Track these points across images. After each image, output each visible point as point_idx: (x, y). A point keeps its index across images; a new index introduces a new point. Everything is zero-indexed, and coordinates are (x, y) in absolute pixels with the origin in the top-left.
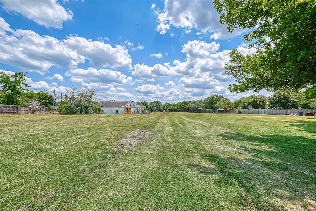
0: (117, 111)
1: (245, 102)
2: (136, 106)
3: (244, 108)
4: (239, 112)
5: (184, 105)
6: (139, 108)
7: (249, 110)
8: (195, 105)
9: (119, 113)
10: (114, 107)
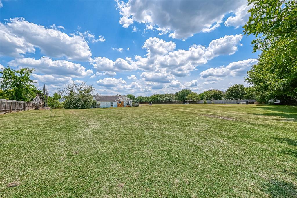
0: (112, 105)
1: (208, 95)
2: (127, 100)
3: (207, 99)
4: (205, 103)
5: (158, 98)
6: (130, 102)
7: (211, 100)
8: (168, 98)
10: (109, 101)
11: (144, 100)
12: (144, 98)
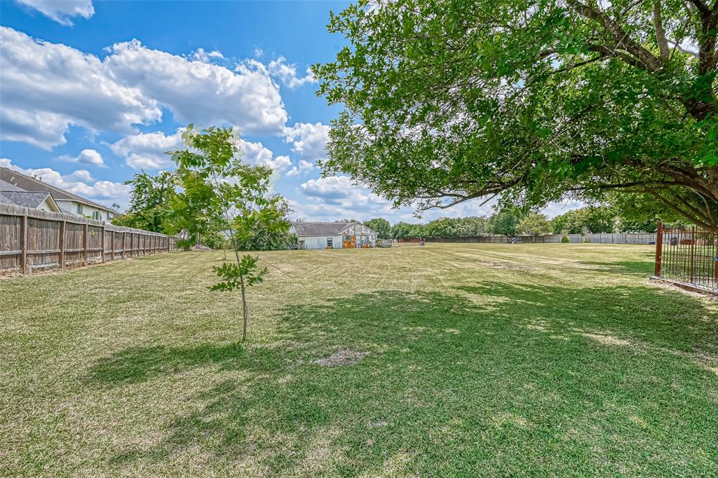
0: (330, 243)
1: (574, 221)
2: (364, 232)
3: (572, 232)
4: (565, 241)
5: (446, 227)
6: (370, 237)
7: (583, 235)
8: (471, 227)
9: (334, 246)
10: (324, 235)
11: (411, 233)
12: (411, 226)
